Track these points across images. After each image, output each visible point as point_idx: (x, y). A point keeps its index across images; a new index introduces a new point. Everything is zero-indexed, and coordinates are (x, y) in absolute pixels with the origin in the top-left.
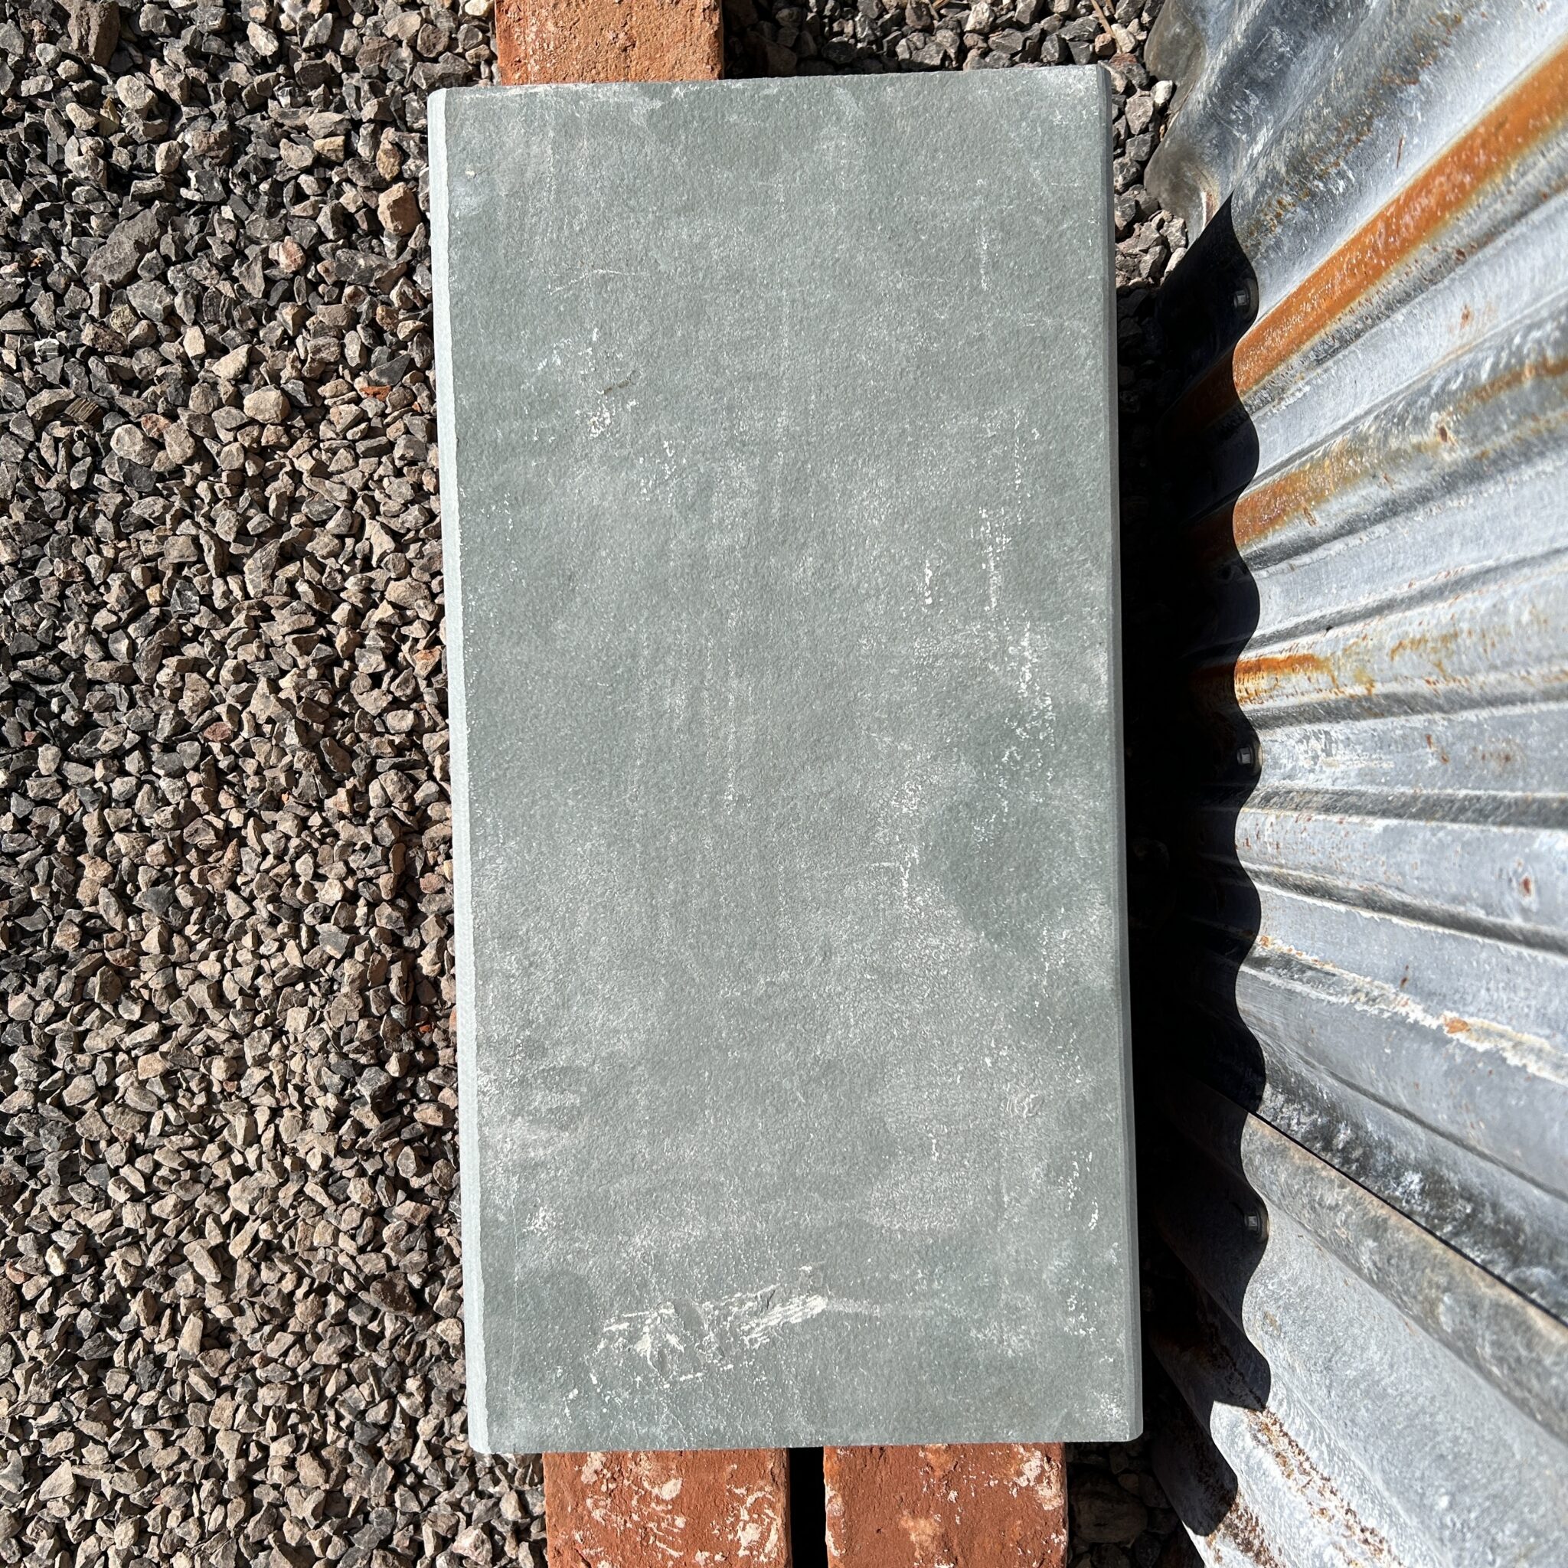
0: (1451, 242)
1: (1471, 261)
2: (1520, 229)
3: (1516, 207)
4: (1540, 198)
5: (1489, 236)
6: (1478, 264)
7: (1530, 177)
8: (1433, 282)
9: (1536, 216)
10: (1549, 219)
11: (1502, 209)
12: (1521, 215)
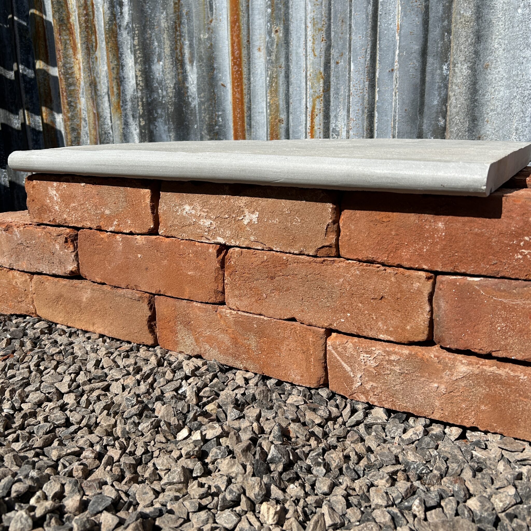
0: (244, 42)
1: (250, 40)
2: (250, 19)
3: (247, 15)
4: (248, 6)
5: (248, 29)
6: (252, 39)
7: (244, 5)
8: (250, 58)
9: (250, 13)
10: (252, 9)
11: (245, 19)
12: (249, 15)
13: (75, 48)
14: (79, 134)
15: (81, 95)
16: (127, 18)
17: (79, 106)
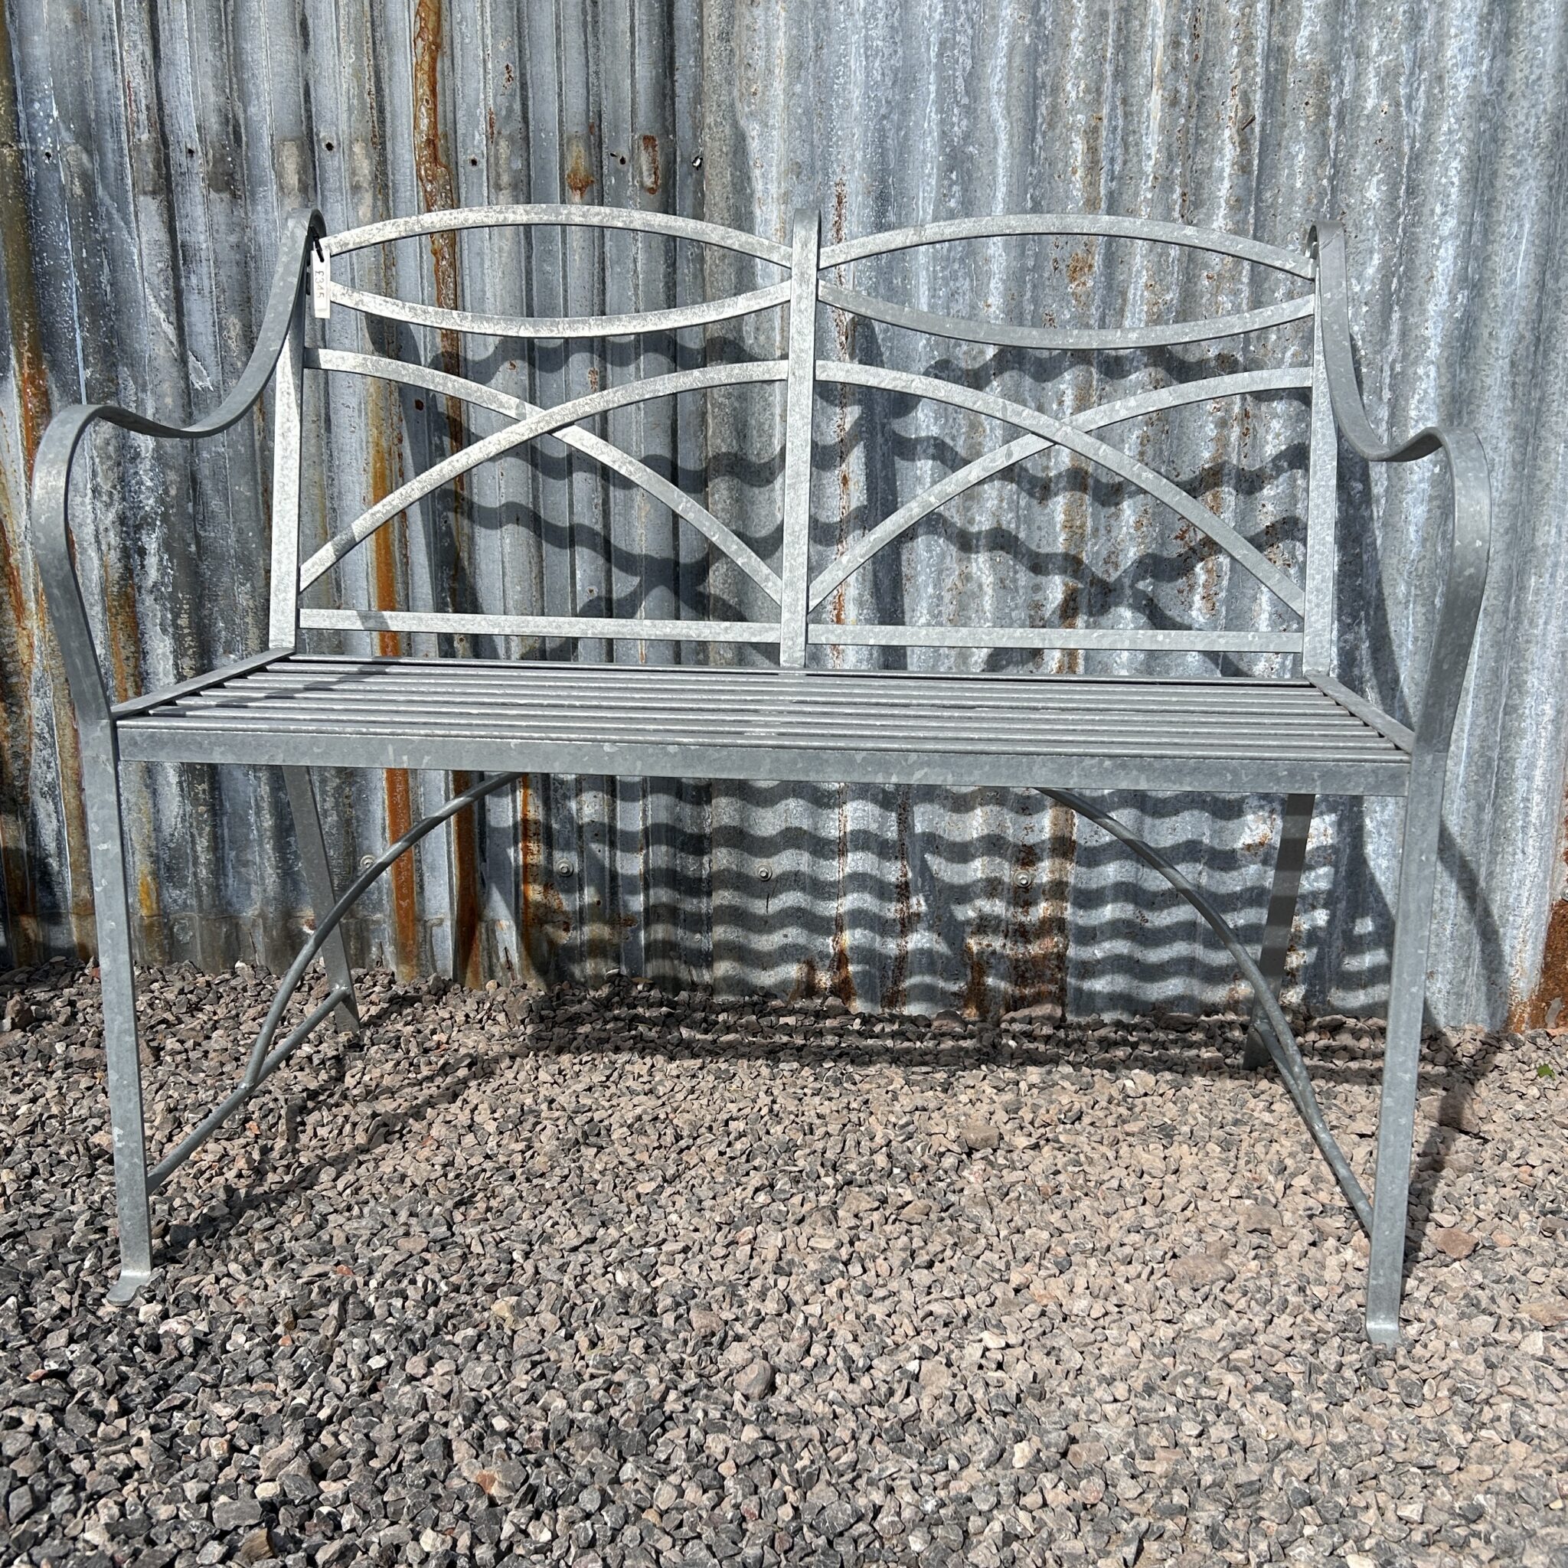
13: (20, 608)
14: (27, 762)
15: (31, 692)
16: (153, 575)
17: (27, 712)
